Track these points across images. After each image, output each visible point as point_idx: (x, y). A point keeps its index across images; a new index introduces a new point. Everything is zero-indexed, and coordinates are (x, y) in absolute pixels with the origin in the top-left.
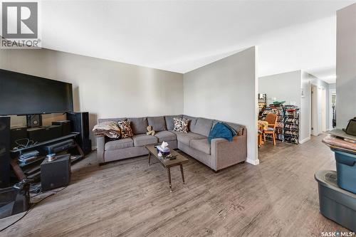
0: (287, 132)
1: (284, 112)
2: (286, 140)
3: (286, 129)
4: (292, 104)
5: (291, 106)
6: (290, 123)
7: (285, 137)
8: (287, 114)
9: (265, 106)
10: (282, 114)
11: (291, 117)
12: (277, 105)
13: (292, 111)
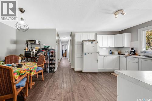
0: (51, 66)
1: (49, 53)
2: (50, 71)
3: (50, 64)
4: (52, 48)
5: (52, 49)
6: (52, 60)
7: (50, 69)
8: (50, 54)
9: (39, 49)
10: (48, 55)
11: (52, 56)
12: (45, 48)
13: (52, 53)
